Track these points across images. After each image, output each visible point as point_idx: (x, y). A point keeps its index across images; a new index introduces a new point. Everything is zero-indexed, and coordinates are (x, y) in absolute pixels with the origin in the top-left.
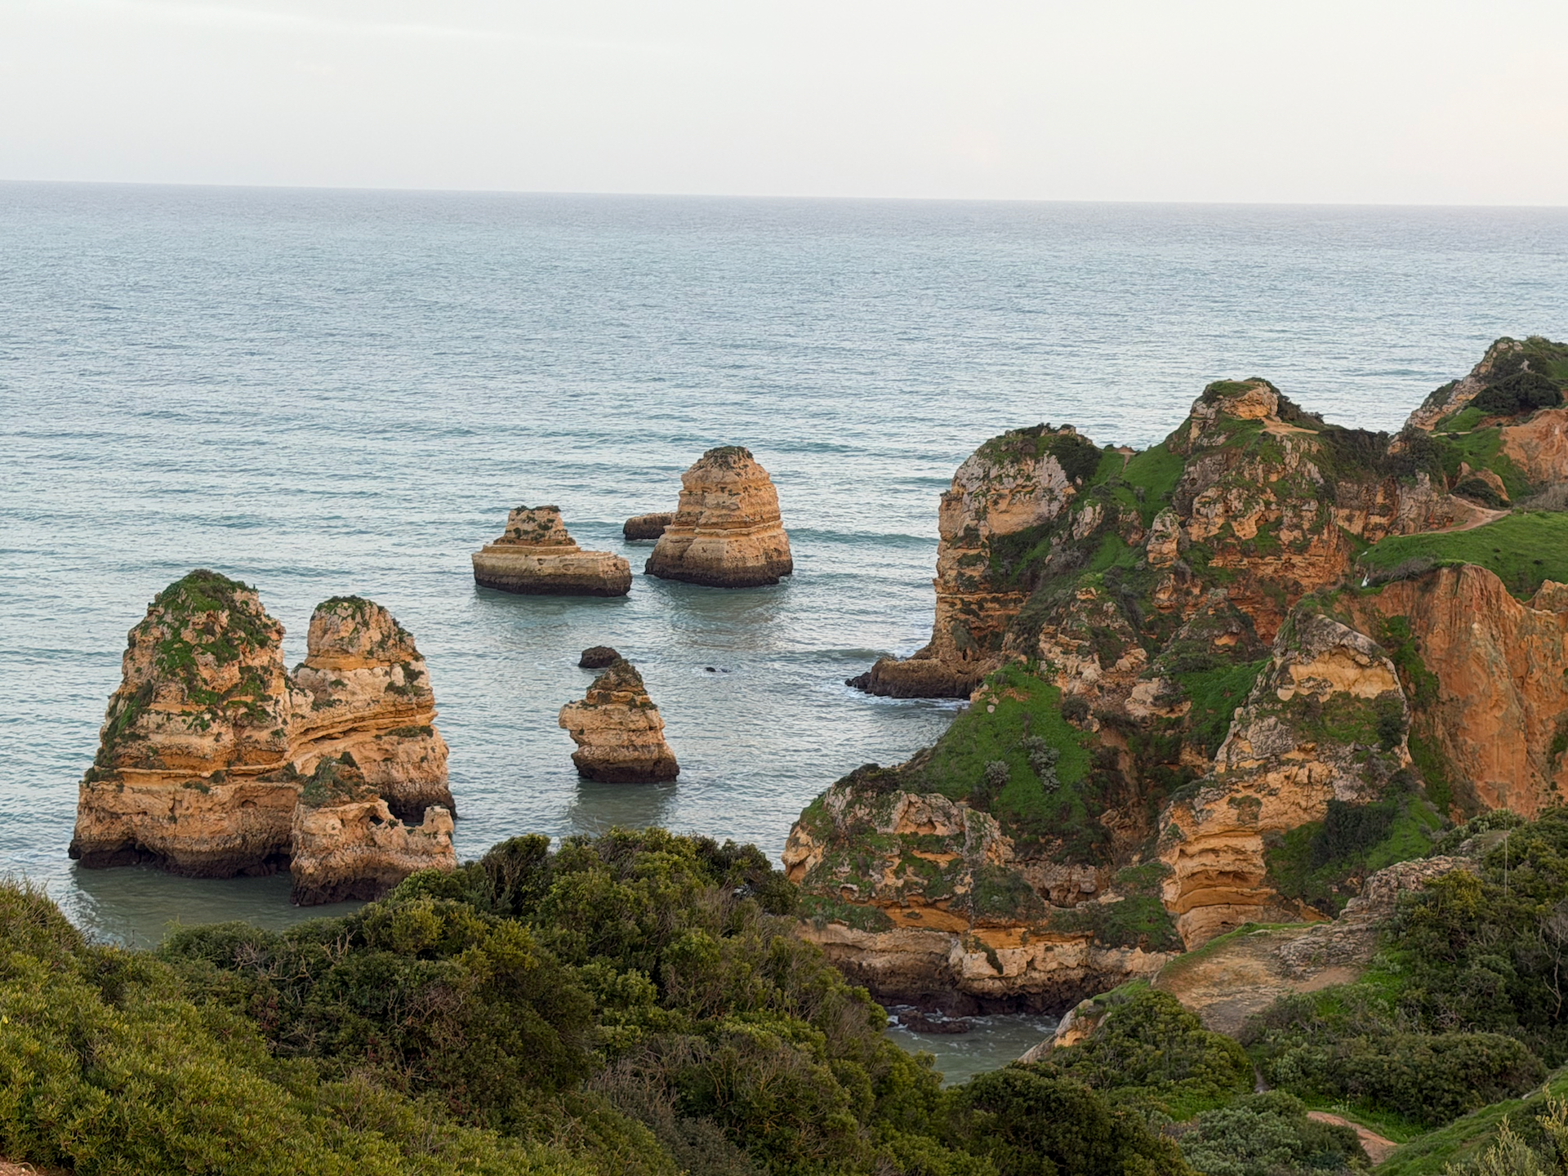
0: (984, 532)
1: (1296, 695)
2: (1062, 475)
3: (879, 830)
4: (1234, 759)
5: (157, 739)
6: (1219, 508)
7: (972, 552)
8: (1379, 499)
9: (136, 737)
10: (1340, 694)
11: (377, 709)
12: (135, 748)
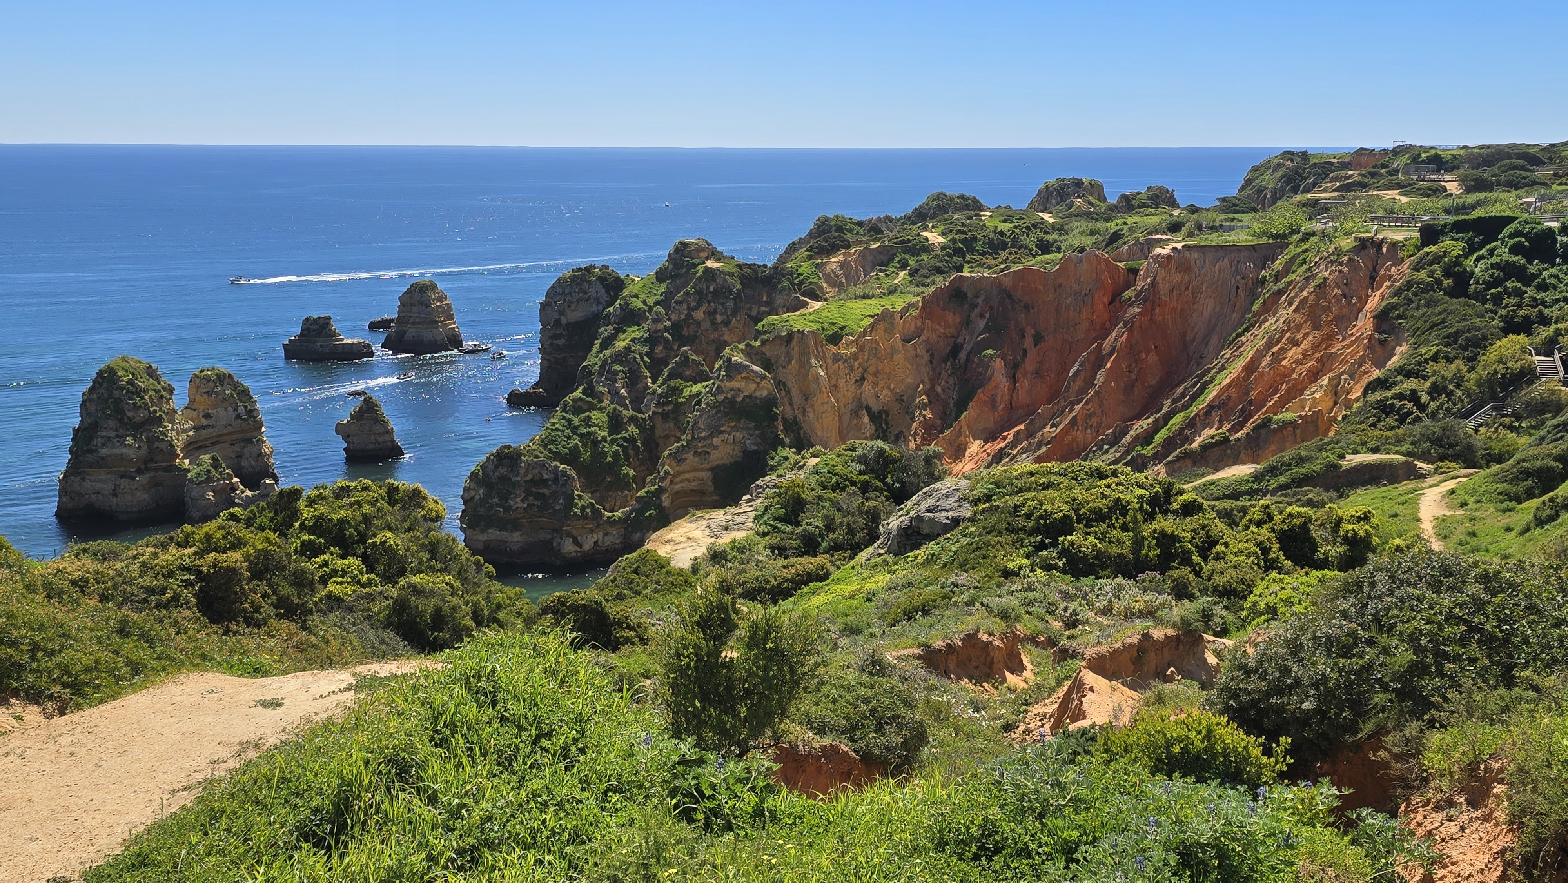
0: (564, 321)
1: (726, 398)
2: (603, 290)
3: (513, 479)
4: (695, 432)
5: (104, 451)
6: (685, 306)
7: (558, 332)
8: (765, 299)
9: (91, 451)
10: (747, 396)
11: (231, 429)
12: (90, 458)
